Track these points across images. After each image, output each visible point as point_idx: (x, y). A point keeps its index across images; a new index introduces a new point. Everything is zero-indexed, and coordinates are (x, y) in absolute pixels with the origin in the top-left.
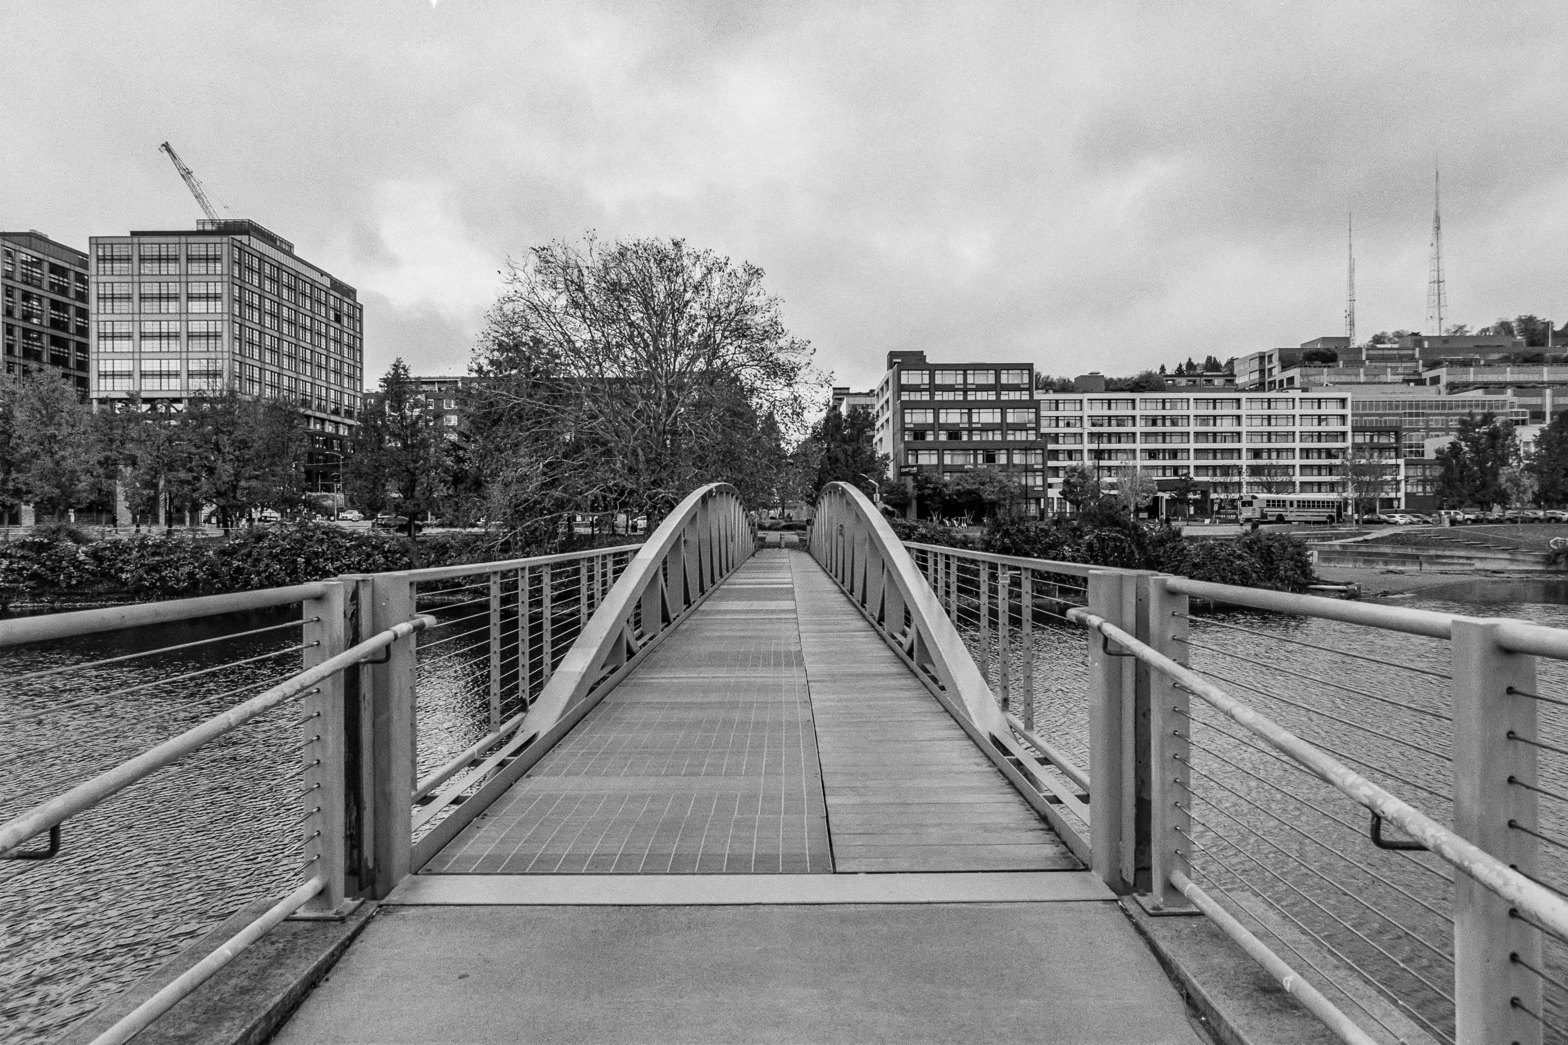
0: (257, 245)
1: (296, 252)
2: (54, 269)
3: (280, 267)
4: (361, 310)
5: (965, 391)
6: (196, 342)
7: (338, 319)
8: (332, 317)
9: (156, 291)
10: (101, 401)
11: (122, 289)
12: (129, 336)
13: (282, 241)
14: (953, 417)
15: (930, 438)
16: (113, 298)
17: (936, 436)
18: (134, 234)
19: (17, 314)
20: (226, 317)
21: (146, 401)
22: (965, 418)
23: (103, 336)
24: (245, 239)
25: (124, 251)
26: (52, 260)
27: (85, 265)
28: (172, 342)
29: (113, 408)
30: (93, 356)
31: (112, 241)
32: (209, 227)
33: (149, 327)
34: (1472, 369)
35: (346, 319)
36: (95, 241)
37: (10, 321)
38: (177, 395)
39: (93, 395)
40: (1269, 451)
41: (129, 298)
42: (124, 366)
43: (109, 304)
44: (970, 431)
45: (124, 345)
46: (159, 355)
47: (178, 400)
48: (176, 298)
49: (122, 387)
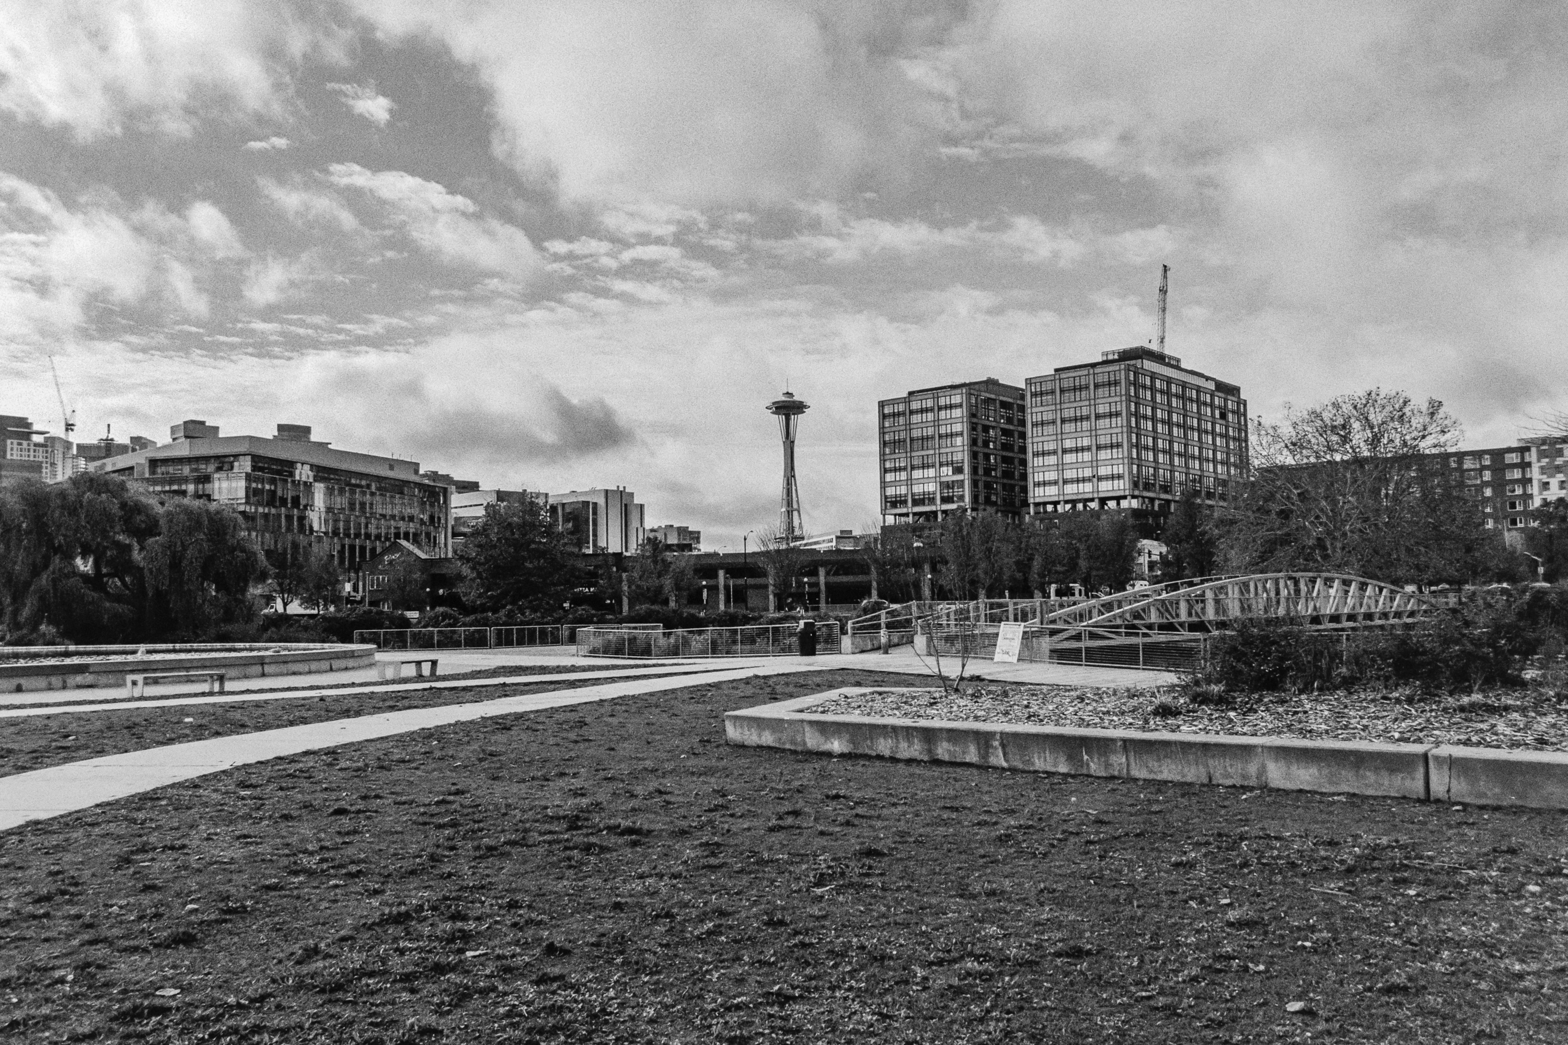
0: (1149, 365)
1: (1183, 365)
2: (1004, 405)
3: (1169, 381)
4: (1245, 405)
6: (1103, 452)
7: (1223, 416)
8: (1217, 415)
9: (1072, 415)
10: (1037, 505)
11: (1048, 416)
12: (1055, 452)
13: (1170, 358)
16: (1042, 424)
18: (1056, 370)
19: (980, 443)
20: (1125, 429)
21: (1066, 502)
23: (1036, 454)
24: (1138, 363)
25: (1048, 387)
26: (1001, 398)
27: (1023, 397)
28: (1086, 453)
29: (1045, 509)
30: (1030, 470)
31: (1041, 380)
32: (1110, 357)
33: (1068, 444)
35: (1230, 415)
36: (1029, 381)
37: (975, 448)
38: (1090, 496)
39: (1031, 501)
41: (1054, 422)
42: (1051, 476)
43: (1040, 428)
45: (1052, 460)
46: (1077, 465)
47: (1092, 500)
48: (1088, 418)
49: (1051, 492)
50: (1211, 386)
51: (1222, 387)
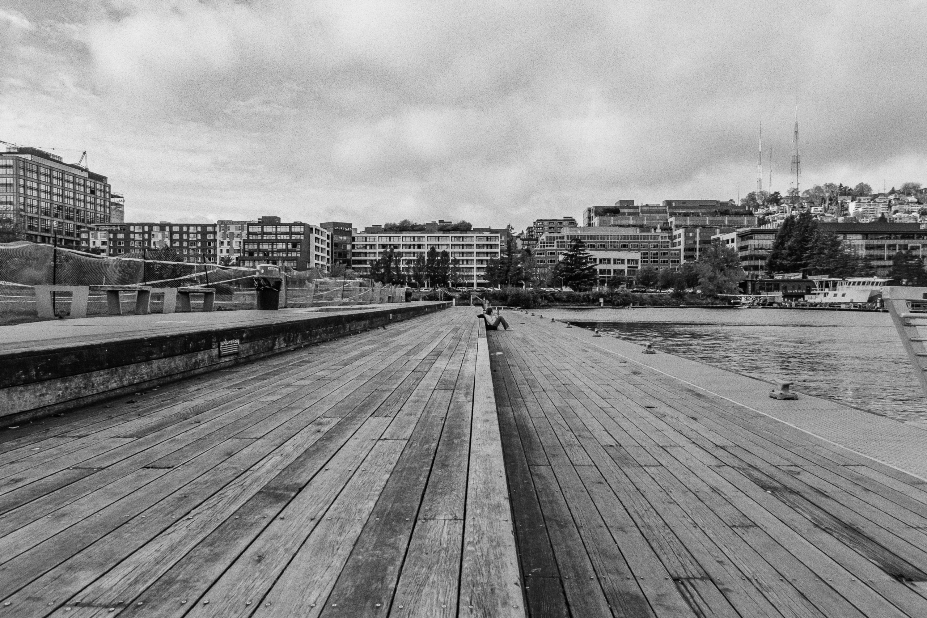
0: (36, 158)
1: (64, 161)
3: (51, 169)
4: (110, 187)
5: (276, 234)
7: (93, 192)
8: (88, 192)
13: (55, 156)
14: (265, 246)
15: (256, 255)
17: (258, 254)
20: (14, 194)
22: (270, 247)
32: (12, 151)
34: (688, 218)
35: (98, 192)
40: (463, 261)
44: (273, 252)
50: (86, 175)
51: (92, 176)
